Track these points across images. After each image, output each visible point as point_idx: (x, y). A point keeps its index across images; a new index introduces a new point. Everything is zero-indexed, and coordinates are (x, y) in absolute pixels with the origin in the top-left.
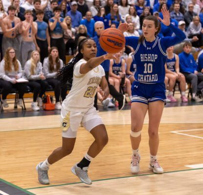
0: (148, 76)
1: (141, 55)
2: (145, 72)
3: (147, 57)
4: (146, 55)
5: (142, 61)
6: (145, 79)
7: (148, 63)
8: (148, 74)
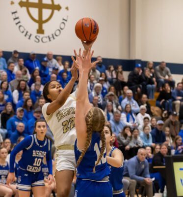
0: (36, 168)
1: (34, 151)
2: (35, 164)
3: (39, 153)
4: (38, 151)
5: (33, 156)
6: (33, 169)
7: (38, 158)
8: (36, 166)
